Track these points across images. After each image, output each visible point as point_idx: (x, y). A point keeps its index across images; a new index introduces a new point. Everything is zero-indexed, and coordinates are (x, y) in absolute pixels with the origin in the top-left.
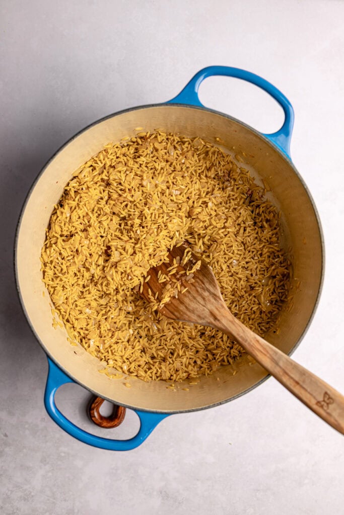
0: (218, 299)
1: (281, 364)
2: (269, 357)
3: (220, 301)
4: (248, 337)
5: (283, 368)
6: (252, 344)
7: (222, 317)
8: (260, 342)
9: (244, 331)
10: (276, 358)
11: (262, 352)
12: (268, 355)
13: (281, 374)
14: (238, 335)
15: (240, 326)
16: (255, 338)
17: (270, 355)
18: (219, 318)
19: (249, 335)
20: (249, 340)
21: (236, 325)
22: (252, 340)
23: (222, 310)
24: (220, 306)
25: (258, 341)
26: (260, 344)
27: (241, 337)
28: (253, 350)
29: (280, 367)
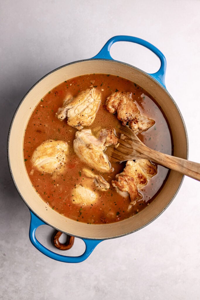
0: (138, 142)
1: (185, 166)
2: (177, 164)
3: (139, 143)
4: (162, 157)
5: (187, 167)
6: (165, 160)
7: (143, 151)
8: (169, 157)
9: (158, 155)
10: (181, 164)
11: (172, 163)
12: (176, 163)
13: (187, 171)
14: (156, 158)
15: (155, 153)
16: (166, 156)
17: (177, 163)
18: (142, 153)
19: (162, 156)
20: (163, 159)
21: (153, 153)
22: (165, 158)
23: (142, 148)
24: (140, 146)
25: (168, 158)
26: (169, 159)
27: (158, 159)
28: (167, 164)
29: (185, 168)
